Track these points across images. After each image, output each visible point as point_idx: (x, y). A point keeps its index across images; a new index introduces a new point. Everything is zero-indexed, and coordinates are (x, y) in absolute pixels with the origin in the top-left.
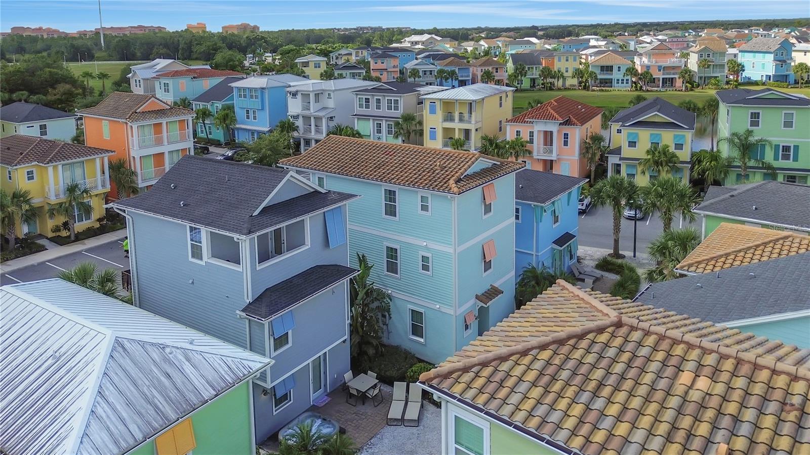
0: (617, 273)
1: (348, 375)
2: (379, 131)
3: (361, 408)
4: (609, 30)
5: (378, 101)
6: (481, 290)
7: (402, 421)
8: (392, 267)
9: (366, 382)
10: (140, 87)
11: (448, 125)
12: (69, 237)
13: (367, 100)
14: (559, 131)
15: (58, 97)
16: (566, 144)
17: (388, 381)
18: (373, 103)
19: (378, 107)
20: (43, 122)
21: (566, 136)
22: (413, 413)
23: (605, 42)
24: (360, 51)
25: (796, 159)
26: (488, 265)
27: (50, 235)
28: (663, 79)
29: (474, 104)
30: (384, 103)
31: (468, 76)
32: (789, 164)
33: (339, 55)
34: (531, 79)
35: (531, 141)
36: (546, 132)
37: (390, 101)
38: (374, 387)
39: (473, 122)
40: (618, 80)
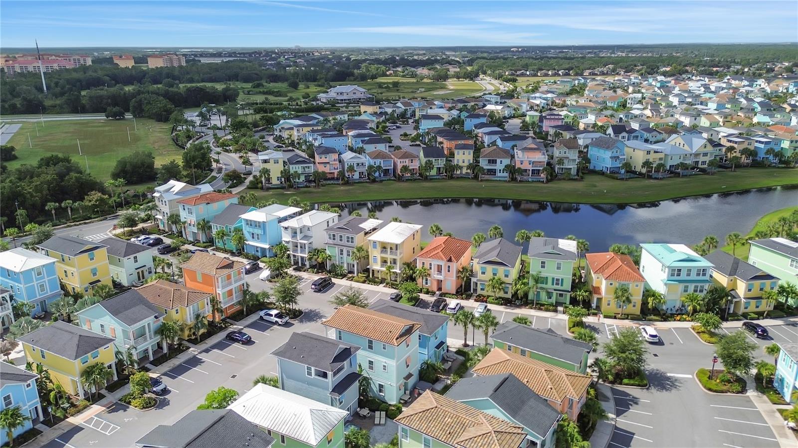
0: (463, 356)
1: (358, 409)
2: (342, 254)
3: (364, 421)
4: (513, 68)
5: (341, 237)
6: (405, 375)
7: (379, 424)
8: (371, 368)
9: (365, 412)
10: (166, 205)
11: (384, 255)
12: (196, 339)
13: (334, 235)
14: (445, 265)
15: (92, 203)
16: (449, 271)
17: (374, 411)
18: (338, 238)
19: (341, 240)
20: (135, 255)
21: (449, 267)
22: (383, 421)
23: (502, 107)
24: (301, 128)
25: (562, 285)
26: (408, 366)
27: (187, 338)
28: (532, 170)
29: (398, 246)
30: (345, 239)
31: (391, 166)
32: (559, 287)
33: (282, 128)
34: (437, 168)
35: (431, 268)
36: (438, 265)
37: (348, 238)
38: (368, 413)
39: (398, 254)
40: (500, 170)
